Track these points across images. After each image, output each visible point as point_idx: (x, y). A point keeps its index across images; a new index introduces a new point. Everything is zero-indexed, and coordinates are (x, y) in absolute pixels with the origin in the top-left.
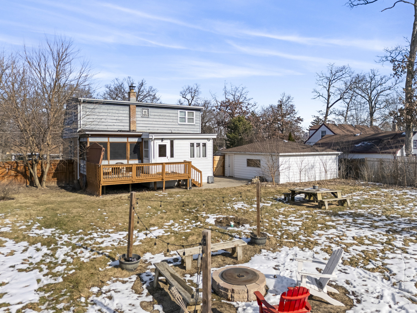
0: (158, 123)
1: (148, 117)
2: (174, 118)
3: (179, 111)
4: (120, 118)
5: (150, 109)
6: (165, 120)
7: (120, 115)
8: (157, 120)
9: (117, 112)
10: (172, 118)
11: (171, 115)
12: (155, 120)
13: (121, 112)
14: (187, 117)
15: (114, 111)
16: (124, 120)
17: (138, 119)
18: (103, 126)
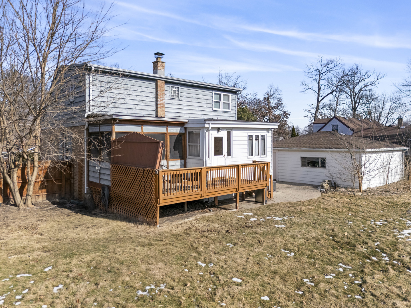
0: (190, 108)
1: (178, 100)
2: (208, 102)
3: (214, 92)
4: (144, 99)
5: (181, 89)
6: (198, 104)
7: (143, 94)
8: (189, 104)
9: (140, 89)
10: (206, 101)
11: (205, 97)
12: (186, 103)
13: (145, 89)
14: (222, 101)
15: (136, 88)
16: (149, 102)
17: (166, 101)
18: (121, 109)
